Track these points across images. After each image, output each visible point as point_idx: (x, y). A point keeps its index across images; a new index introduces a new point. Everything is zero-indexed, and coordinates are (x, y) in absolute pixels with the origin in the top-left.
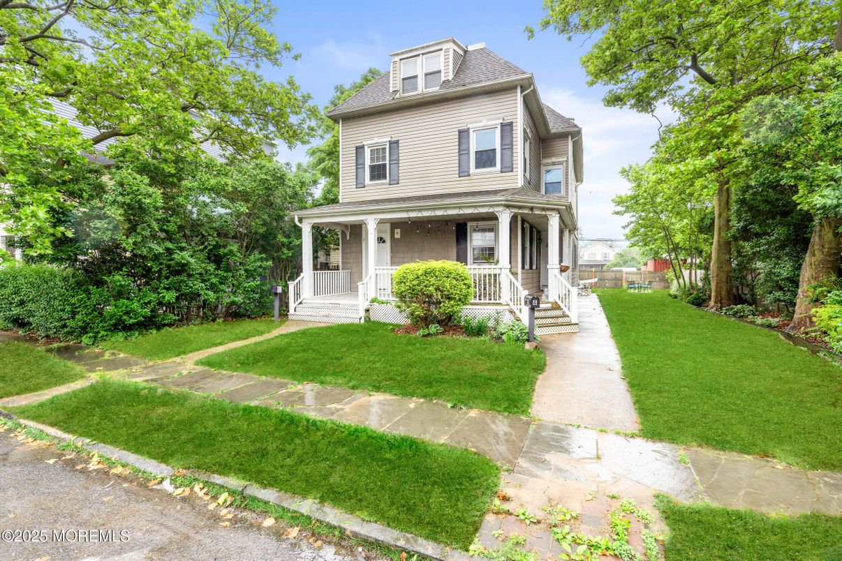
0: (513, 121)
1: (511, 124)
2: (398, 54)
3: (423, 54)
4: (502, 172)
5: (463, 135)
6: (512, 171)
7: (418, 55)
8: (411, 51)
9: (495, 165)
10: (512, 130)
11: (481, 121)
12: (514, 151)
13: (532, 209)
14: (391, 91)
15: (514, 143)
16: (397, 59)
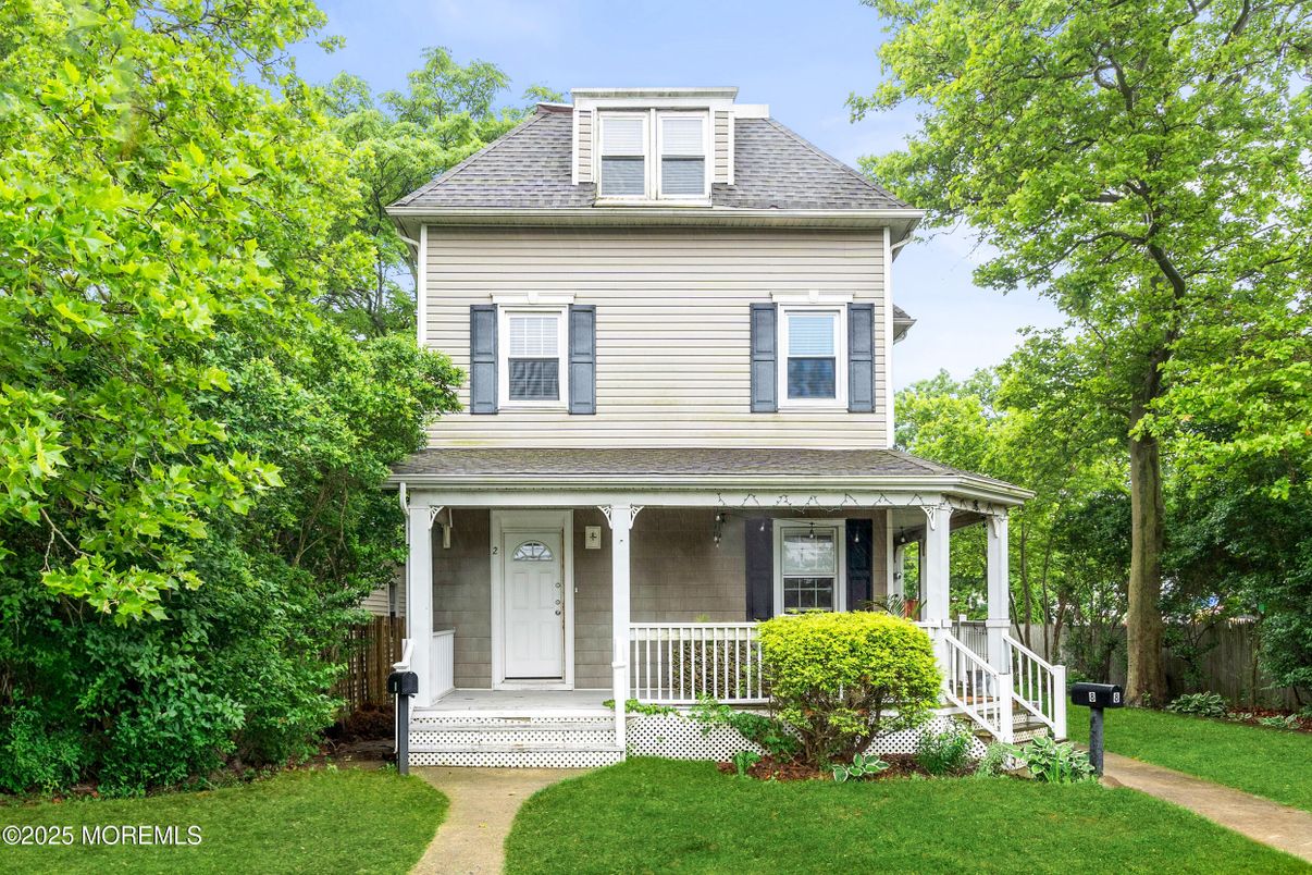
0: (876, 302)
1: (870, 308)
2: (593, 95)
3: (658, 109)
4: (850, 411)
5: (762, 316)
6: (873, 412)
7: (648, 109)
8: (630, 95)
9: (831, 393)
10: (872, 322)
11: (805, 291)
12: (878, 368)
13: (976, 502)
14: (575, 181)
15: (877, 351)
16: (591, 104)
